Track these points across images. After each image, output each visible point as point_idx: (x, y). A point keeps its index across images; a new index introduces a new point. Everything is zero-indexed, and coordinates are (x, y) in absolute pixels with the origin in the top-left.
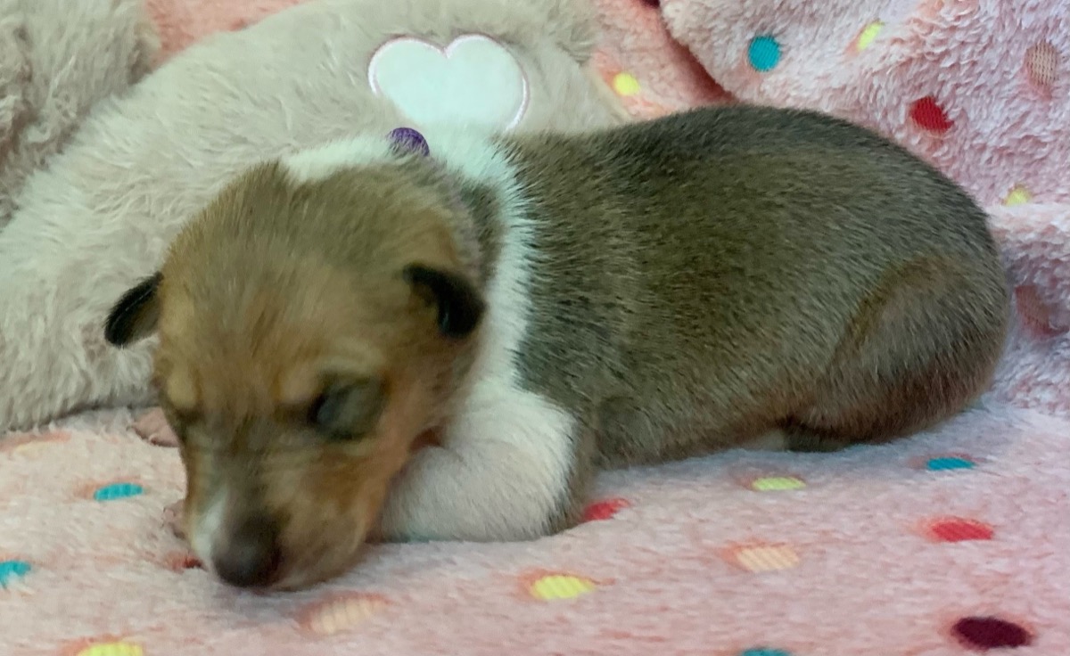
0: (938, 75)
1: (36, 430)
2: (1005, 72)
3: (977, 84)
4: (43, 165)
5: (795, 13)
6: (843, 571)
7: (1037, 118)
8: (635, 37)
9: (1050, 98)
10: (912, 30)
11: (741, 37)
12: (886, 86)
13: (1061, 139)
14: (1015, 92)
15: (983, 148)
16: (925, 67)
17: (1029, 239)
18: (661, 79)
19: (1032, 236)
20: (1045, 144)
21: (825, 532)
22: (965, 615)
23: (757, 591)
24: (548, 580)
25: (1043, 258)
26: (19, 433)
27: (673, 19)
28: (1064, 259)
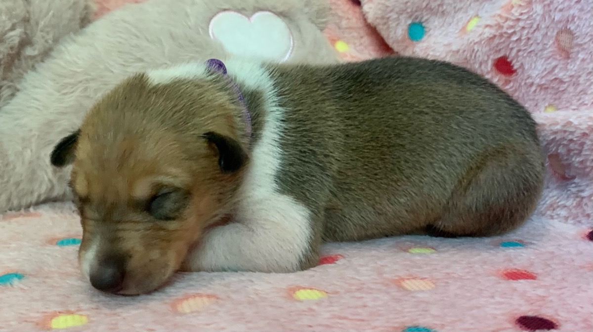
0: (509, 45)
1: (22, 211)
2: (545, 44)
3: (529, 50)
4: (33, 68)
5: (434, 10)
6: (458, 292)
7: (561, 69)
8: (348, 21)
9: (568, 58)
10: (496, 20)
11: (405, 22)
12: (482, 50)
13: (574, 80)
14: (550, 54)
15: (532, 84)
16: (502, 40)
17: (557, 129)
18: (361, 44)
19: (558, 127)
20: (565, 83)
21: (448, 274)
22: (522, 315)
23: (414, 300)
24: (302, 291)
25: (564, 139)
26: (13, 212)
27: (368, 13)
28: (575, 139)
